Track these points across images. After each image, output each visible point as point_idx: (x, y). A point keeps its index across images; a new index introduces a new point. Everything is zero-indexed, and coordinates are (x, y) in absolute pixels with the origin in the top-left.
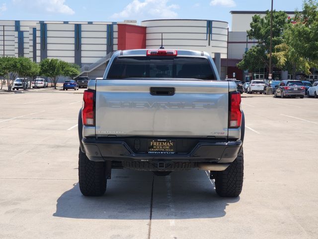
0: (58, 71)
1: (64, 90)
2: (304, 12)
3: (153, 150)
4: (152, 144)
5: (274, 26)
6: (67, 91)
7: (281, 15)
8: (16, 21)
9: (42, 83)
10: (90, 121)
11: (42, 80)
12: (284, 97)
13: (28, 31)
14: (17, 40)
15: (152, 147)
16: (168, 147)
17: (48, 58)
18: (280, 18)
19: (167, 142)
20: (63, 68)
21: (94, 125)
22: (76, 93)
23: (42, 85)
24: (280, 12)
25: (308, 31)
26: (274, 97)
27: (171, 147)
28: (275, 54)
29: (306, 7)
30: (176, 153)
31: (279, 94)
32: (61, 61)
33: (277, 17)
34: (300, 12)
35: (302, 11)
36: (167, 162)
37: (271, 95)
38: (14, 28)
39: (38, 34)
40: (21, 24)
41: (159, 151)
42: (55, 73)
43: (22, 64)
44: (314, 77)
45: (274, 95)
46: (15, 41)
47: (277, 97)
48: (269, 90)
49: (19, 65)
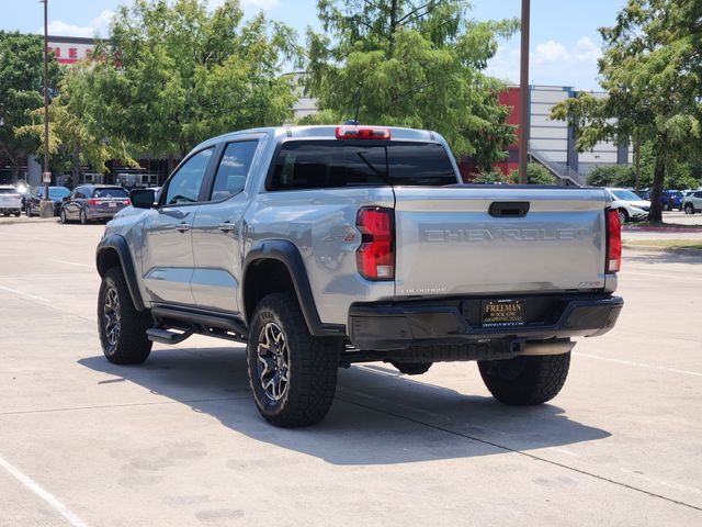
2: (115, 41)
3: (490, 320)
4: (487, 308)
5: (19, 67)
7: (33, 44)
10: (383, 271)
12: (88, 222)
15: (488, 315)
16: (513, 314)
18: (32, 48)
19: (513, 303)
21: (392, 279)
24: (30, 35)
25: (124, 83)
26: (59, 222)
27: (518, 313)
28: (33, 127)
29: (118, 31)
30: (526, 324)
31: (75, 217)
33: (24, 47)
34: (104, 41)
35: (108, 38)
37: (51, 219)
41: (502, 322)
44: (149, 180)
45: (59, 218)
47: (68, 222)
48: (45, 208)
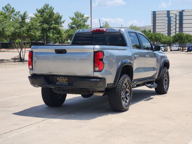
0: (184, 40)
1: (188, 51)
3: (58, 82)
4: (58, 79)
6: (190, 53)
8: (167, 11)
9: (177, 48)
11: (177, 46)
13: (173, 17)
14: (167, 22)
15: (58, 81)
16: (65, 81)
17: (183, 32)
19: (64, 78)
20: (187, 38)
21: (32, 69)
22: (189, 54)
23: (177, 49)
30: (69, 84)
32: (186, 34)
36: (62, 89)
38: (166, 15)
39: (178, 18)
40: (171, 12)
41: (61, 83)
42: (182, 42)
43: (155, 37)
46: (166, 23)
49: (153, 37)
